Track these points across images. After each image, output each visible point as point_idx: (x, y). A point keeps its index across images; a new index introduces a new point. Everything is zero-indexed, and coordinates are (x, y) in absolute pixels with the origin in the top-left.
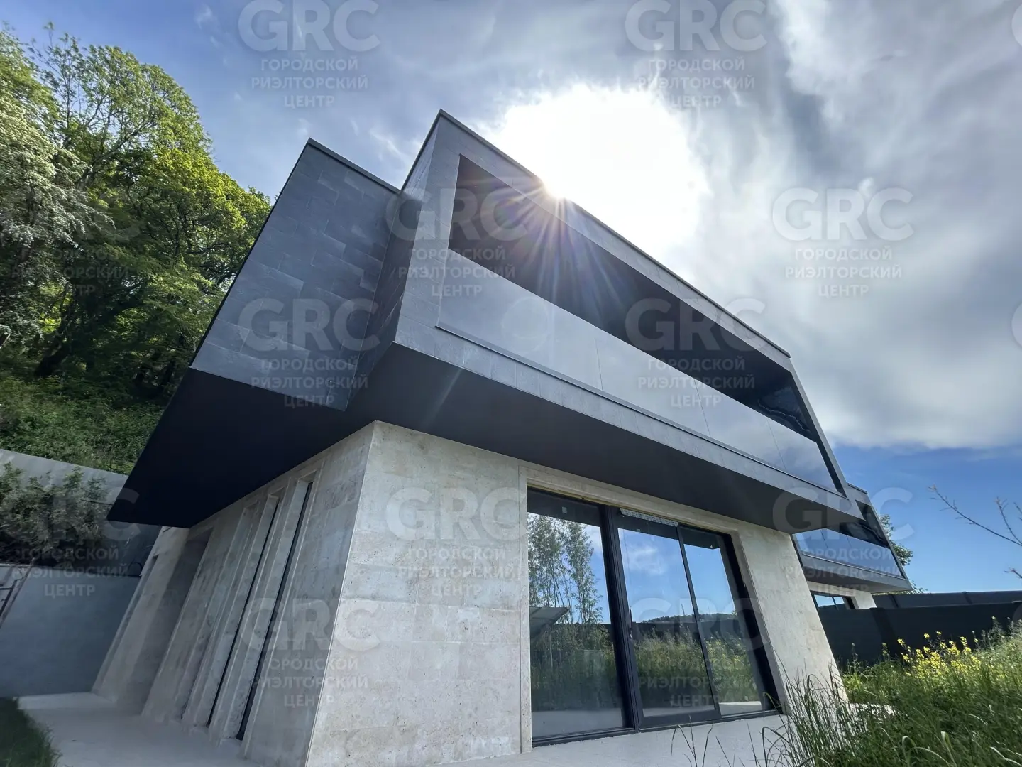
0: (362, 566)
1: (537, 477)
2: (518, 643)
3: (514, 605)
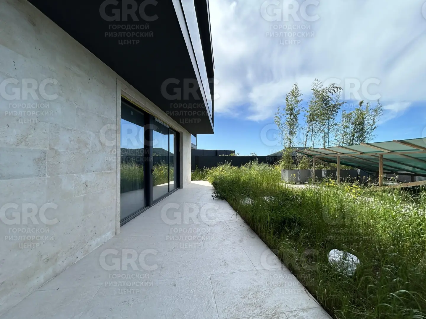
1: (126, 90)
2: (115, 187)
3: (114, 167)
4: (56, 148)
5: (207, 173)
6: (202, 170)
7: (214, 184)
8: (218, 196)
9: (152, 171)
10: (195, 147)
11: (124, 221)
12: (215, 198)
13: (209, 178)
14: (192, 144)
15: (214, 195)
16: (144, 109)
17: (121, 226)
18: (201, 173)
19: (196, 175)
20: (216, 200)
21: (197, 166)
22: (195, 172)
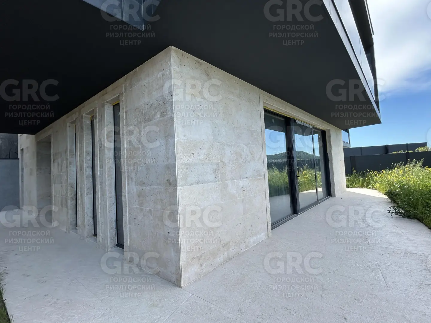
0: (186, 164)
1: (267, 101)
2: (265, 192)
3: (262, 174)
4: (224, 160)
5: (373, 179)
6: (363, 175)
7: (391, 194)
8: (402, 213)
9: (297, 177)
10: (348, 146)
11: (275, 225)
12: (394, 216)
13: (378, 185)
14: (344, 142)
15: (393, 210)
16: (284, 114)
17: (272, 230)
18: (361, 178)
19: (354, 180)
20: (396, 218)
21: (355, 169)
22: (352, 177)
